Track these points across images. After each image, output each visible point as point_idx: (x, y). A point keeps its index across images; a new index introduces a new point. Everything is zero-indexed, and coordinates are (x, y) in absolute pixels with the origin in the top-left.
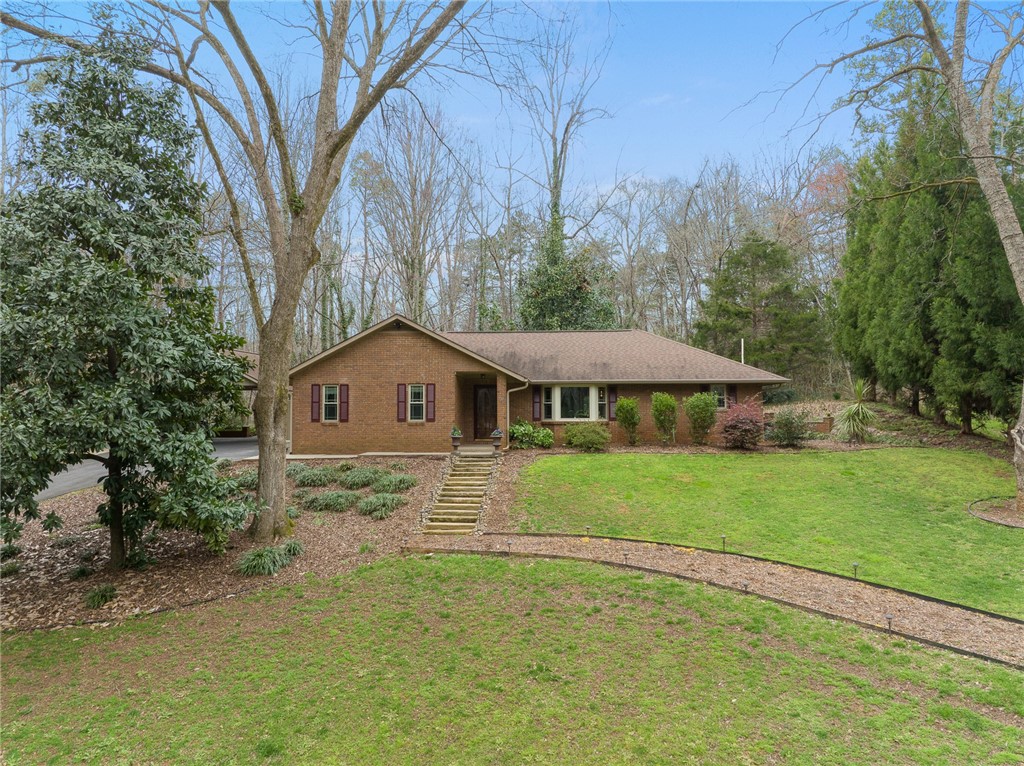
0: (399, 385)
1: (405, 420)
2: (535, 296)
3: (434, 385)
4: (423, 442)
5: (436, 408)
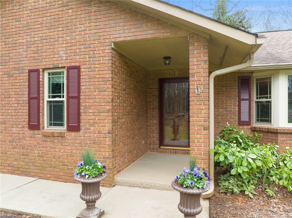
1: (37, 127)
4: (63, 165)
5: (82, 108)
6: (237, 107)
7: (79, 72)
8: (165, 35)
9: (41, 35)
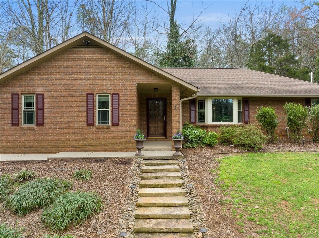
0: (87, 94)
1: (93, 124)
2: (168, 59)
3: (118, 94)
4: (109, 143)
5: (120, 114)
6: (189, 115)
7: (119, 96)
8: (162, 82)
9: (95, 75)
